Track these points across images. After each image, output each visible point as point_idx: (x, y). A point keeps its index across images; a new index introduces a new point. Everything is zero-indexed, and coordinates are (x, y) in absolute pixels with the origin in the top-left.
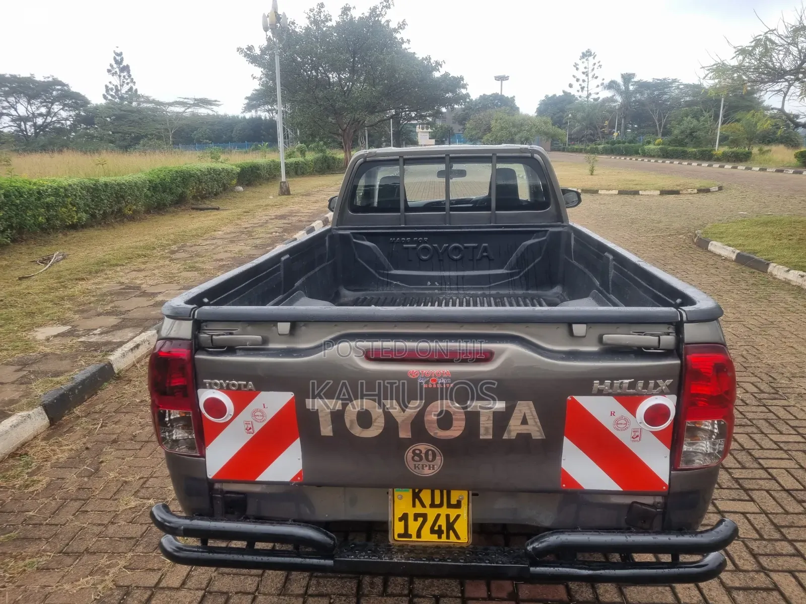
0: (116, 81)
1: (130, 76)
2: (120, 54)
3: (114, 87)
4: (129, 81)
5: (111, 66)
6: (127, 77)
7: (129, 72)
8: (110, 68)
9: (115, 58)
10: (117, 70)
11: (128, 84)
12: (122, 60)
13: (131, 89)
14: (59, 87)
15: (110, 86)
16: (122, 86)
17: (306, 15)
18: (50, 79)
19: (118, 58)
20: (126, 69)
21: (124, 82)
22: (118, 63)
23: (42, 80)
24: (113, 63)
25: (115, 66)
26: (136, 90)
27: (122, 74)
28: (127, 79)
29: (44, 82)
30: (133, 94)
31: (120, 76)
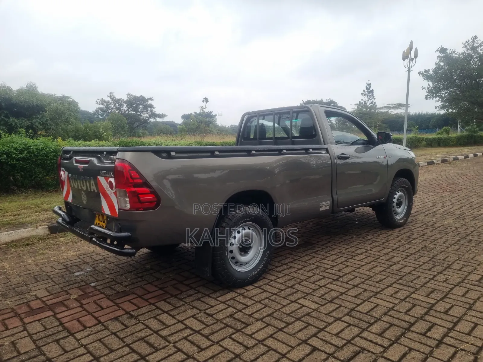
0: (365, 98)
1: (373, 95)
2: (369, 84)
3: (363, 102)
4: (372, 98)
5: (364, 91)
6: (371, 96)
7: (373, 93)
8: (363, 92)
9: (366, 87)
10: (367, 93)
11: (371, 99)
12: (370, 87)
13: (372, 103)
14: (333, 104)
15: (362, 102)
16: (368, 101)
17: (463, 46)
18: (329, 101)
19: (368, 86)
20: (372, 91)
21: (369, 99)
22: (367, 89)
23: (326, 101)
24: (365, 89)
25: (366, 91)
26: (375, 103)
27: (369, 95)
28: (371, 97)
29: (326, 102)
30: (374, 105)
31: (368, 96)
